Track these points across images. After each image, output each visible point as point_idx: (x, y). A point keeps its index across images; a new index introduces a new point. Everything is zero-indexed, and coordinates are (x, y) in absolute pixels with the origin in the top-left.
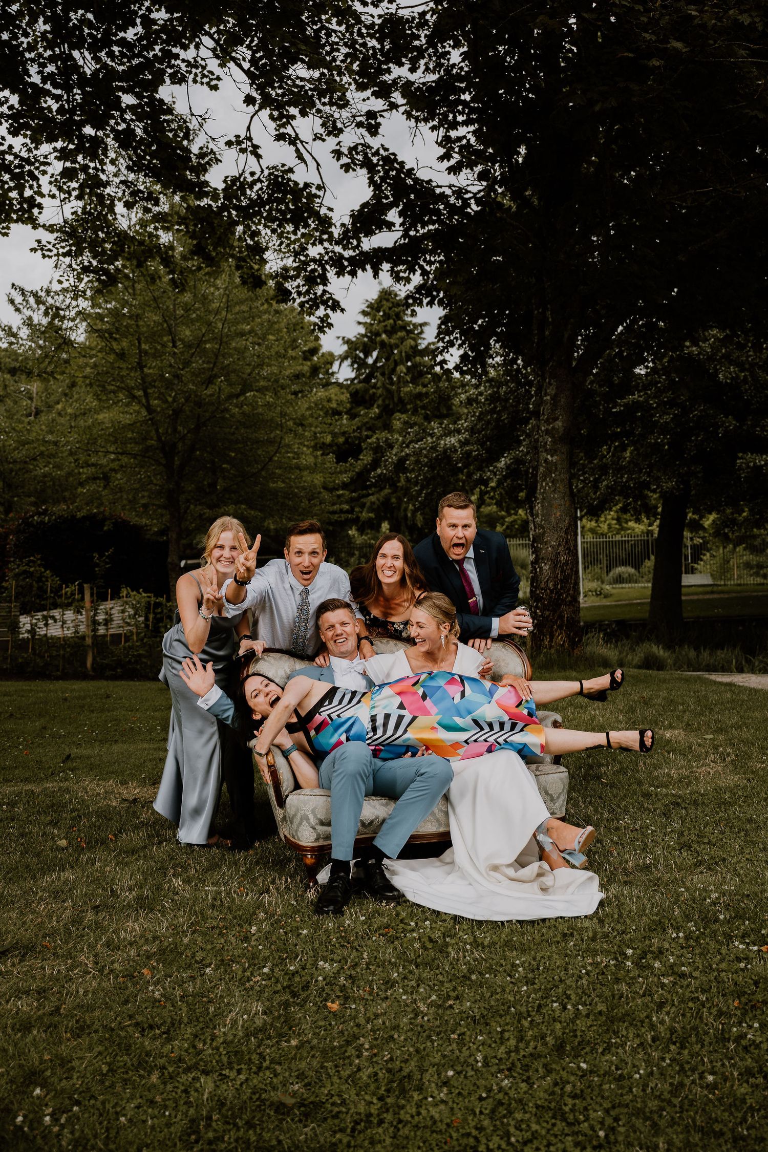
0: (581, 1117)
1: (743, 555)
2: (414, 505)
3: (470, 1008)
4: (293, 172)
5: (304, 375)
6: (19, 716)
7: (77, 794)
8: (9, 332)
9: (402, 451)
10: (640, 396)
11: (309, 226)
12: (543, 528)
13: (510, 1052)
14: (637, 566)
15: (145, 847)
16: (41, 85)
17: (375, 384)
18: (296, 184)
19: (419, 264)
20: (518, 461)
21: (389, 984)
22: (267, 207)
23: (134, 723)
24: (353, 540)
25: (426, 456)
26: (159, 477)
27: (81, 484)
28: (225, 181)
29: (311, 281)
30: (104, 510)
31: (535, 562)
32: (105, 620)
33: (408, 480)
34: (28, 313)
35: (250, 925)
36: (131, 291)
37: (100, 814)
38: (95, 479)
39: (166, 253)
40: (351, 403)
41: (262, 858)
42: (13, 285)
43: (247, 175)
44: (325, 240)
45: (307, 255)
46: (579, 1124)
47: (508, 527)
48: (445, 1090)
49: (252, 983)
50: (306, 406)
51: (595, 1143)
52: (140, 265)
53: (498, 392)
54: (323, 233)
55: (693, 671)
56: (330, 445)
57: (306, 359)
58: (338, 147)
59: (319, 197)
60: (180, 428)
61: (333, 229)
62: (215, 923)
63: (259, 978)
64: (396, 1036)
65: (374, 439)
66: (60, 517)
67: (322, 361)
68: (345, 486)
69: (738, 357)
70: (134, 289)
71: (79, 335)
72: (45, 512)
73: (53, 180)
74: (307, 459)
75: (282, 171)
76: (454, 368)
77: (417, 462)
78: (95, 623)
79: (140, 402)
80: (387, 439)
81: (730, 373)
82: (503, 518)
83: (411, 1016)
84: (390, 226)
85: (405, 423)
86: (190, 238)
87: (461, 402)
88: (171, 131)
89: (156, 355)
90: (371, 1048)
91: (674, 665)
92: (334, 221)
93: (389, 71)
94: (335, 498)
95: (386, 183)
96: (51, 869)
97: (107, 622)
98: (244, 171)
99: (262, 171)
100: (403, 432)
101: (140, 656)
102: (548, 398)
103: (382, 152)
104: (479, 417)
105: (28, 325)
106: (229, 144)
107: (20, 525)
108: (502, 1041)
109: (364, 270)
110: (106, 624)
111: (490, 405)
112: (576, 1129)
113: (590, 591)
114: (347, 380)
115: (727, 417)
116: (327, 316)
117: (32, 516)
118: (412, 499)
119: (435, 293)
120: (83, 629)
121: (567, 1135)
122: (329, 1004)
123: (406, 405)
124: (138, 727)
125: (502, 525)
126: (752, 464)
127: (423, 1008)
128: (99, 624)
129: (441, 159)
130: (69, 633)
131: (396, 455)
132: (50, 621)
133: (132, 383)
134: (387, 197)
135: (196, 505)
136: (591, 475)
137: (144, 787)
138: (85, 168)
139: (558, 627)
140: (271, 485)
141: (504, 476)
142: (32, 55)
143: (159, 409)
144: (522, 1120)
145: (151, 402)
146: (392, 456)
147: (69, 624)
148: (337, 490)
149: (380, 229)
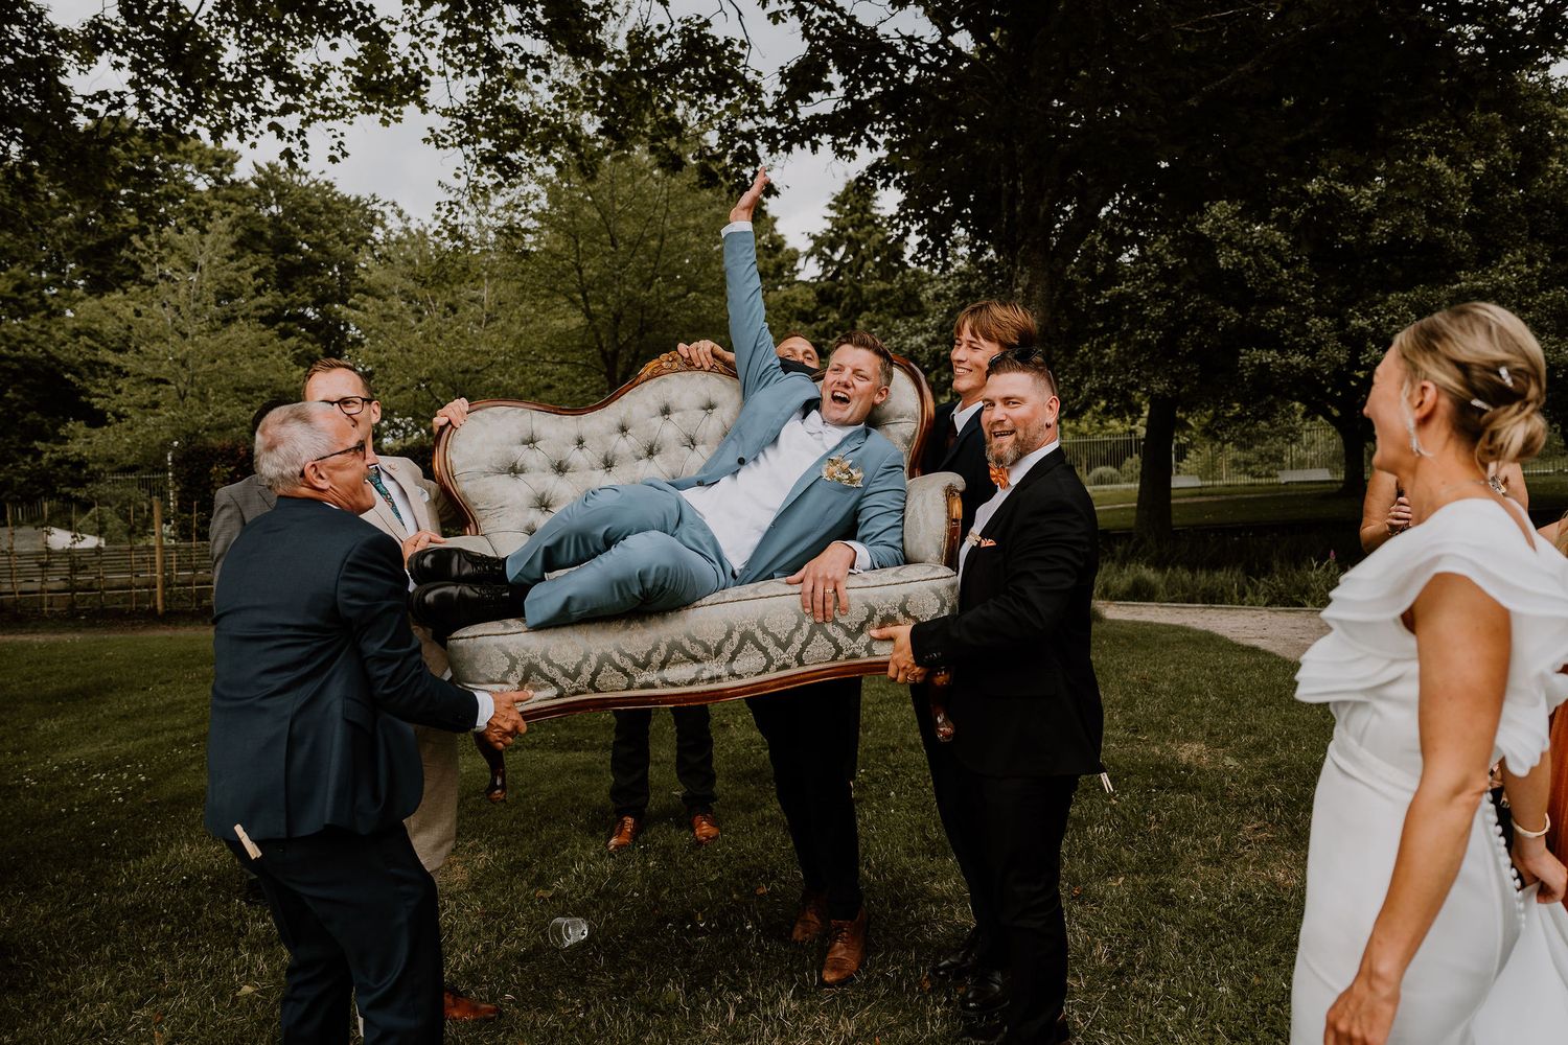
1: (1232, 452)
4: (710, 25)
10: (1128, 287)
14: (1118, 465)
17: (844, 281)
18: (715, 39)
19: (864, 133)
22: (683, 73)
29: (740, 159)
43: (654, 29)
44: (756, 113)
54: (751, 104)
59: (742, 56)
61: (763, 98)
69: (1241, 240)
75: (697, 25)
76: (912, 260)
81: (1232, 258)
84: (829, 88)
92: (764, 89)
98: (649, 25)
99: (673, 25)
102: (1020, 289)
109: (801, 145)
114: (812, 279)
115: (1227, 308)
119: (890, 174)
126: (1257, 362)
149: (817, 92)
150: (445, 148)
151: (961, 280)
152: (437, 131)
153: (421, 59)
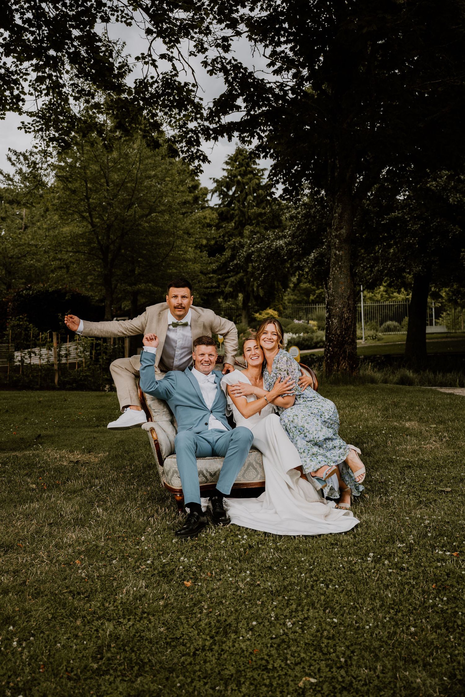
0: (332, 650)
2: (257, 283)
3: (271, 586)
4: (177, 76)
5: (189, 202)
6: (11, 412)
7: (43, 457)
8: (8, 178)
9: (249, 249)
10: (399, 214)
11: (188, 110)
12: (334, 296)
13: (292, 612)
14: (399, 321)
15: (82, 489)
16: (23, 25)
17: (234, 207)
18: (180, 83)
19: (256, 132)
20: (322, 255)
21: (223, 571)
22: (162, 98)
23: (80, 416)
24: (221, 305)
25: (264, 252)
26: (99, 266)
27: (52, 271)
28: (135, 83)
29: (190, 143)
30: (66, 287)
31: (329, 318)
32: (66, 354)
33: (254, 267)
34: (20, 166)
35: (142, 536)
36: (81, 152)
37: (55, 470)
38: (61, 268)
39: (100, 127)
40: (219, 219)
41: (151, 497)
42: (9, 149)
43: (149, 78)
44: (198, 118)
45: (187, 128)
46: (330, 654)
47: (317, 297)
48: (250, 633)
49: (140, 569)
50: (189, 222)
51: (338, 665)
52: (84, 136)
53: (309, 212)
54: (196, 114)
55: (432, 386)
56: (205, 246)
57: (190, 192)
58: (205, 60)
59: (194, 91)
60: (112, 236)
61: (203, 111)
62: (120, 534)
63: (144, 567)
64: (224, 601)
65: (232, 242)
66: (39, 291)
67: (200, 193)
68: (214, 272)
69: (462, 188)
70: (83, 151)
71: (50, 180)
72: (30, 289)
73: (31, 84)
74: (191, 253)
75: (170, 76)
76: (279, 197)
77: (259, 256)
78: (59, 356)
79: (87, 220)
80: (240, 242)
81: (456, 198)
82: (314, 290)
83: (235, 590)
84: (238, 108)
85: (251, 232)
86: (115, 118)
87: (286, 218)
88: (102, 52)
89: (96, 191)
90: (209, 608)
91: (420, 382)
92: (203, 106)
93: (237, 11)
94: (208, 279)
95: (236, 81)
96: (25, 502)
97: (67, 355)
98: (147, 76)
99: (158, 76)
100: (250, 237)
101: (87, 376)
102: (337, 215)
103: (233, 62)
104: (297, 227)
105: (19, 173)
106: (137, 58)
107: (15, 296)
108: (288, 605)
109: (223, 136)
110: (66, 357)
111: (304, 220)
112: (328, 657)
113: (369, 336)
114: (216, 205)
115: (454, 226)
116: (200, 165)
117: (22, 291)
118: (256, 279)
119: (268, 150)
120: (52, 359)
121: (322, 660)
122: (185, 582)
123: (251, 220)
124: (82, 418)
125: (314, 295)
127: (242, 585)
128: (62, 357)
129: (269, 65)
130: (44, 362)
131: (245, 252)
132: (33, 355)
133: (82, 209)
134: (236, 91)
135: (121, 284)
136: (367, 264)
137: (83, 454)
138: (50, 76)
139: (343, 358)
140: (169, 271)
141: (313, 264)
142: (17, 7)
143: (99, 224)
144: (295, 651)
145: (94, 220)
146: (243, 253)
147: (44, 356)
148: (209, 274)
149: (232, 110)
150: (30, 132)
151: (305, 208)
152: (26, 123)
153: (20, 87)
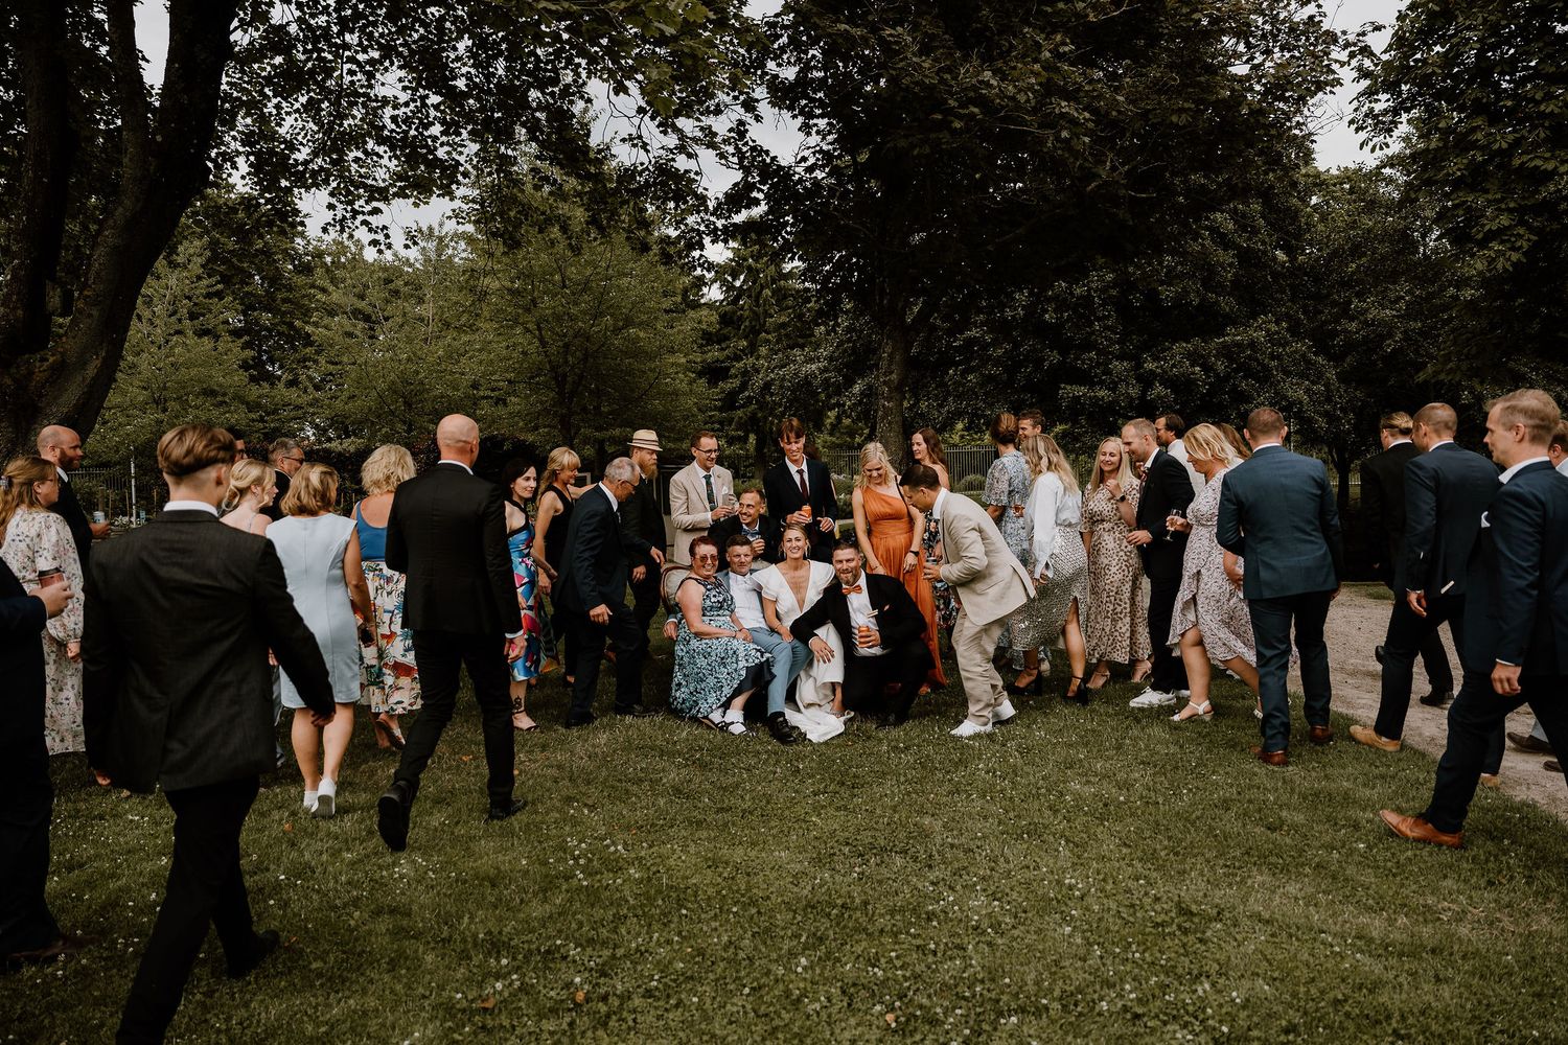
9: (767, 376)
25: (789, 382)
30: (505, 433)
43: (637, 165)
54: (699, 206)
59: (696, 180)
60: (570, 359)
77: (782, 387)
79: (533, 334)
80: (754, 365)
92: (709, 198)
94: (707, 418)
98: (636, 162)
104: (836, 346)
106: (623, 140)
114: (716, 302)
115: (1052, 352)
131: (762, 379)
143: (550, 342)
148: (709, 411)
